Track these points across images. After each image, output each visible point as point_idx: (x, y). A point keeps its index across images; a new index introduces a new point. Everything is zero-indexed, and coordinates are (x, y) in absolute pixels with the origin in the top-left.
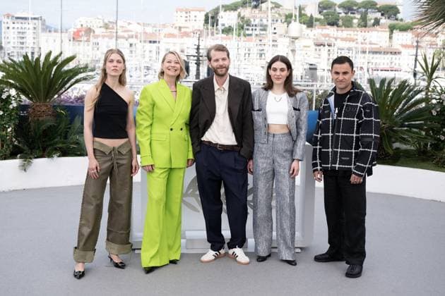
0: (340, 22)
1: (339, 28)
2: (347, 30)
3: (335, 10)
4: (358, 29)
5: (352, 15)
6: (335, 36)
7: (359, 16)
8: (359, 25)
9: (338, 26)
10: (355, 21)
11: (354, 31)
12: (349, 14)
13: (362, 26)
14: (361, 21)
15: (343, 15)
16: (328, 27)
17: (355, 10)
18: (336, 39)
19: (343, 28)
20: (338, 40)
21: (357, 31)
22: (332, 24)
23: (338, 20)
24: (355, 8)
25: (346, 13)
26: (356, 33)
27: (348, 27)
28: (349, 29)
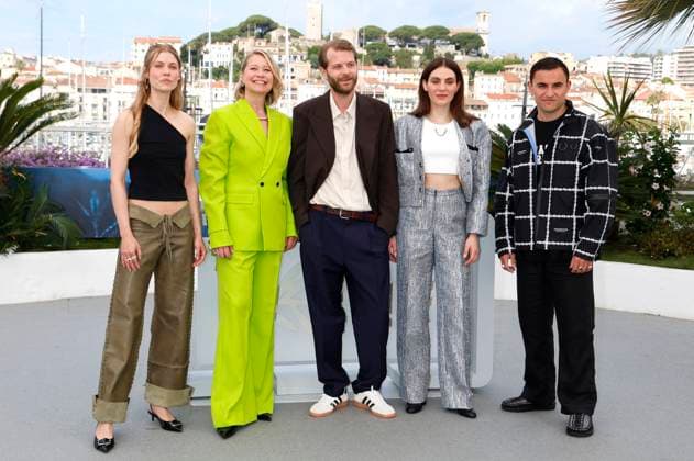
0: (393, 61)
1: (392, 70)
2: (404, 73)
3: (385, 40)
5: (411, 49)
6: (386, 81)
7: (421, 51)
8: (422, 65)
9: (389, 66)
10: (416, 58)
11: (415, 73)
12: (407, 48)
14: (425, 57)
15: (397, 48)
16: (375, 67)
17: (416, 41)
18: (387, 86)
19: (398, 69)
20: (392, 88)
22: (380, 63)
23: (390, 56)
24: (415, 38)
25: (401, 46)
26: (416, 76)
27: (406, 67)
28: (407, 70)
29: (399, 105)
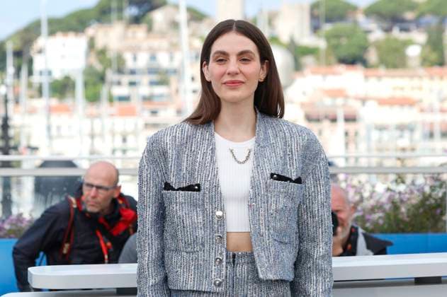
0: (372, 56)
1: (370, 72)
2: (393, 77)
3: (356, 22)
4: (421, 71)
5: (404, 36)
6: (362, 94)
7: (420, 37)
8: (425, 62)
9: (365, 63)
10: (414, 52)
11: (412, 77)
12: (396, 33)
13: (432, 64)
14: (428, 50)
15: (377, 35)
16: (342, 68)
17: (410, 22)
18: (364, 101)
19: (382, 70)
20: (370, 104)
21: (420, 77)
22: (353, 60)
23: (364, 48)
24: (409, 15)
25: (388, 30)
26: (416, 82)
27: (395, 66)
28: (399, 72)
29: (386, 136)
